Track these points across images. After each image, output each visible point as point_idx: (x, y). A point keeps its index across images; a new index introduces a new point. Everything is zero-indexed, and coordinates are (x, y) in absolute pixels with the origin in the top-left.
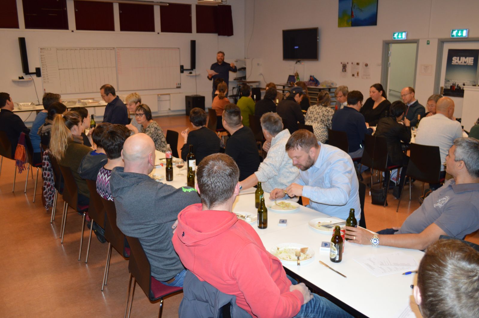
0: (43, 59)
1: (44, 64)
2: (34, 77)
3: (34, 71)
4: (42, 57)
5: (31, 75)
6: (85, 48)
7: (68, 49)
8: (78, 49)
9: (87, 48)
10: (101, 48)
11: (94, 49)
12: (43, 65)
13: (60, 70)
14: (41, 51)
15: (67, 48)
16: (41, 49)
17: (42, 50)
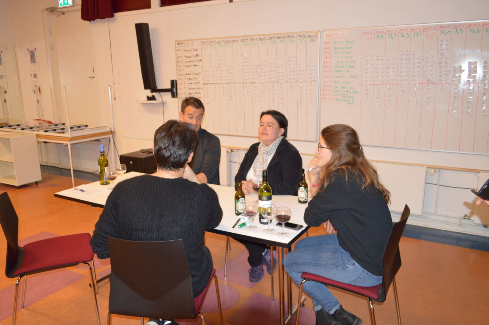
0: (180, 64)
1: (181, 73)
2: (167, 96)
3: (169, 86)
4: (180, 59)
5: (161, 93)
6: (253, 38)
7: (221, 42)
8: (240, 39)
9: (255, 37)
10: (286, 34)
11: (271, 38)
12: (181, 75)
13: (205, 85)
14: (178, 48)
15: (219, 40)
16: (178, 44)
17: (180, 46)
